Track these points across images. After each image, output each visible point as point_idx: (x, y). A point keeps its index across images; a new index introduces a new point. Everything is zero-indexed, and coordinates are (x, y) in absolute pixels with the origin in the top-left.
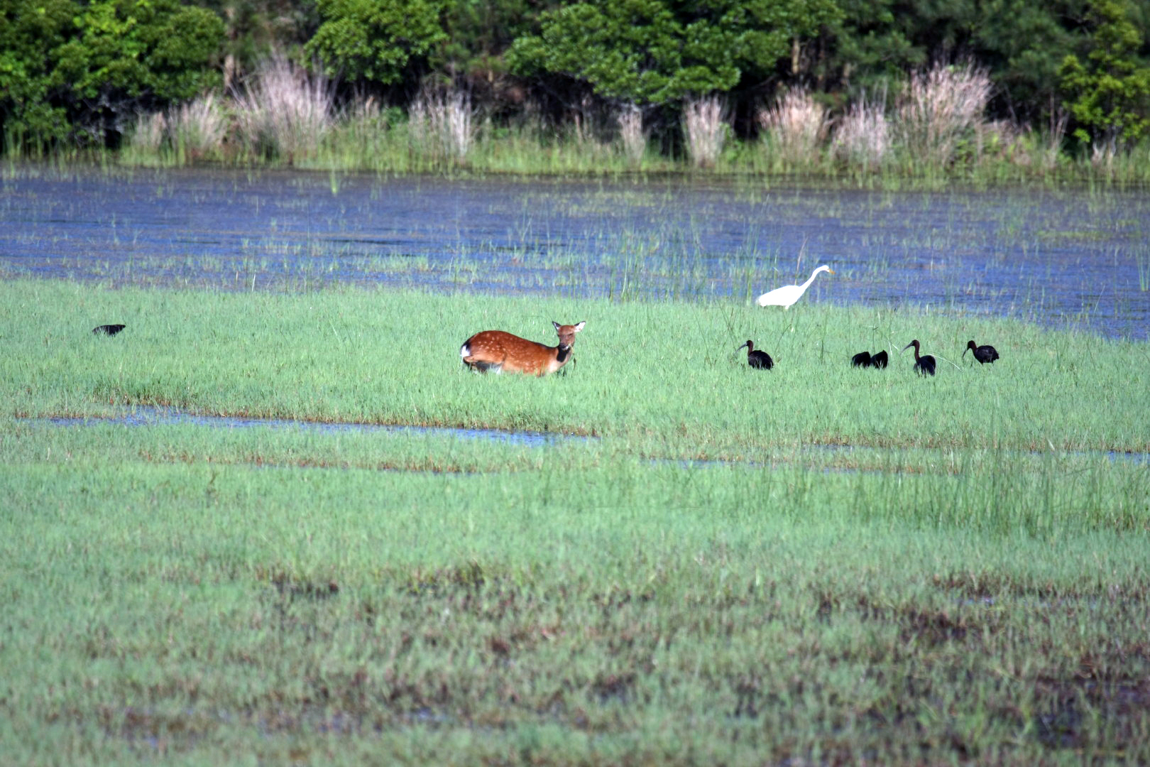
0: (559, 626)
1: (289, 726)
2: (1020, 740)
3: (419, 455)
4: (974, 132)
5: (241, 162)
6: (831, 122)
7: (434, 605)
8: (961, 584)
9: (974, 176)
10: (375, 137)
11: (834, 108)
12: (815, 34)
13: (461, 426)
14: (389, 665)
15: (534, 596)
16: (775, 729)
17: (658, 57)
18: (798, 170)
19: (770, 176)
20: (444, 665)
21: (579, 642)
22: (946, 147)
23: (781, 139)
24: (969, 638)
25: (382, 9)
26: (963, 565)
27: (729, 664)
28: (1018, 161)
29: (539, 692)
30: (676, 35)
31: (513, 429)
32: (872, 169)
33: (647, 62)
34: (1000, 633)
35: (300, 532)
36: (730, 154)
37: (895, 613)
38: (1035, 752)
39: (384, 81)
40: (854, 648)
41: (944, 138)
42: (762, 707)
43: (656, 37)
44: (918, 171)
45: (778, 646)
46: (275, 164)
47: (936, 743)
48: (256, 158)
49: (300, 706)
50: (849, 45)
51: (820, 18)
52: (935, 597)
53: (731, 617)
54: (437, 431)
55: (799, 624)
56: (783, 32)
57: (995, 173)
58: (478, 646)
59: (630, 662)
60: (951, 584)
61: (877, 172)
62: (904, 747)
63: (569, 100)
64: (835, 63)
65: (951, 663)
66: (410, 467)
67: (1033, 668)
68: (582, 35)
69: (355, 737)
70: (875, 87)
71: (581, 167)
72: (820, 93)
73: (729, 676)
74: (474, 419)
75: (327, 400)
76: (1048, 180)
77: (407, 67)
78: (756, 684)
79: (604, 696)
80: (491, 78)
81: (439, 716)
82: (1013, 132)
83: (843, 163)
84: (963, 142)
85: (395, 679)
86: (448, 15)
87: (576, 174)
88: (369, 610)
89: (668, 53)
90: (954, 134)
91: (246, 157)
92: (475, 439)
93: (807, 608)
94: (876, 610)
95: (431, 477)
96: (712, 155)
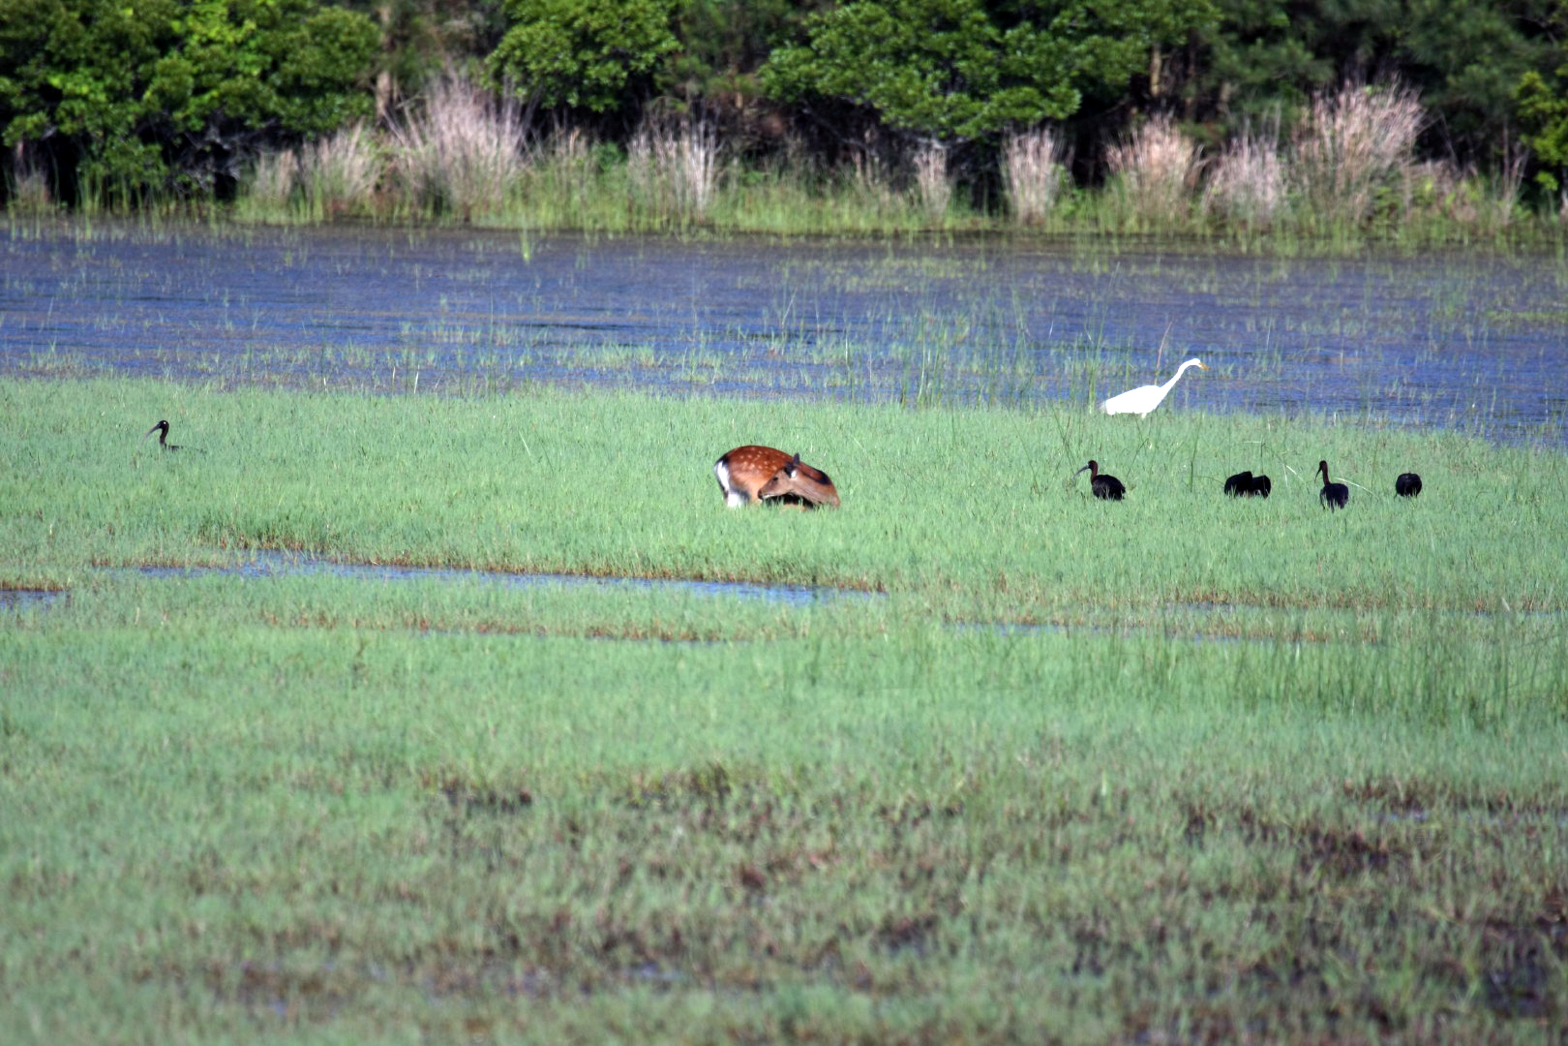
0: (833, 851)
1: (464, 986)
2: (1462, 1006)
3: (641, 617)
4: (1400, 176)
5: (399, 218)
6: (1204, 162)
7: (662, 821)
8: (1381, 793)
9: (1399, 236)
10: (582, 183)
11: (1209, 143)
12: (1182, 41)
13: (700, 578)
14: (599, 905)
15: (798, 809)
16: (1128, 991)
17: (968, 73)
18: (1158, 229)
19: (1120, 236)
20: (678, 904)
21: (859, 872)
22: (1360, 198)
23: (1135, 187)
24: (1392, 866)
25: (591, 10)
26: (1384, 768)
27: (1065, 903)
28: (1460, 216)
29: (805, 940)
30: (992, 44)
31: (769, 582)
32: (1260, 227)
33: (953, 82)
34: (1435, 860)
35: (480, 721)
36: (1066, 206)
37: (1292, 832)
38: (1482, 1023)
39: (594, 107)
40: (1235, 880)
41: (1358, 184)
42: (1109, 962)
43: (964, 48)
44: (1323, 230)
45: (1131, 878)
46: (446, 220)
47: (1347, 1011)
48: (420, 212)
49: (480, 960)
50: (1228, 57)
51: (1188, 20)
52: (1346, 811)
53: (1067, 837)
54: (666, 584)
55: (1160, 848)
56: (1138, 38)
57: (1428, 232)
58: (722, 877)
59: (930, 900)
60: (1368, 793)
61: (1267, 231)
62: (1304, 1016)
63: (846, 134)
64: (1209, 83)
65: (1367, 900)
66: (630, 634)
67: (1480, 907)
68: (865, 45)
69: (555, 1001)
70: (1265, 115)
71: (863, 225)
72: (1189, 124)
73: (1064, 919)
74: (717, 569)
75: (516, 542)
76: (1500, 241)
77: (626, 88)
78: (1102, 930)
79: (894, 946)
80: (739, 104)
81: (668, 973)
82: (1452, 176)
83: (1220, 219)
84: (1384, 190)
85: (609, 922)
86: (681, 17)
87: (856, 234)
88: (574, 829)
89: (982, 68)
90: (1372, 179)
91: (406, 211)
92: (717, 596)
93: (1171, 826)
94: (1265, 829)
95: (657, 646)
96: (1041, 209)
